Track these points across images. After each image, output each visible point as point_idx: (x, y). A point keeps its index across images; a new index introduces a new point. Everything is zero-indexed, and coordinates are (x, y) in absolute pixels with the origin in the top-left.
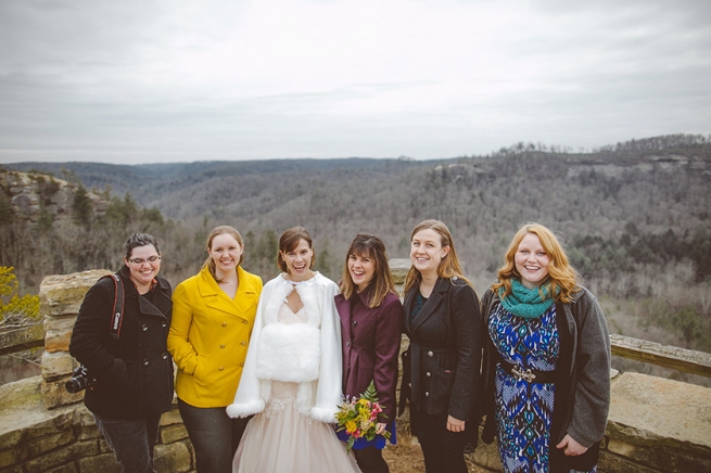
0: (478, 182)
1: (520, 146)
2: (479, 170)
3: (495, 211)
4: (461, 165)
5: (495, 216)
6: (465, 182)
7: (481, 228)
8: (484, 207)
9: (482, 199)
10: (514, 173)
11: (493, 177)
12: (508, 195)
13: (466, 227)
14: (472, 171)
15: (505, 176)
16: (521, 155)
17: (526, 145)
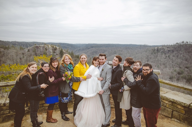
0: (168, 52)
1: (183, 42)
2: (169, 49)
3: (173, 61)
4: (163, 47)
5: (173, 63)
6: (164, 52)
7: (168, 66)
8: (170, 60)
9: (169, 58)
10: (180, 50)
11: (173, 51)
12: (178, 57)
13: (163, 65)
14: (166, 49)
15: (177, 51)
16: (183, 45)
17: (185, 42)
